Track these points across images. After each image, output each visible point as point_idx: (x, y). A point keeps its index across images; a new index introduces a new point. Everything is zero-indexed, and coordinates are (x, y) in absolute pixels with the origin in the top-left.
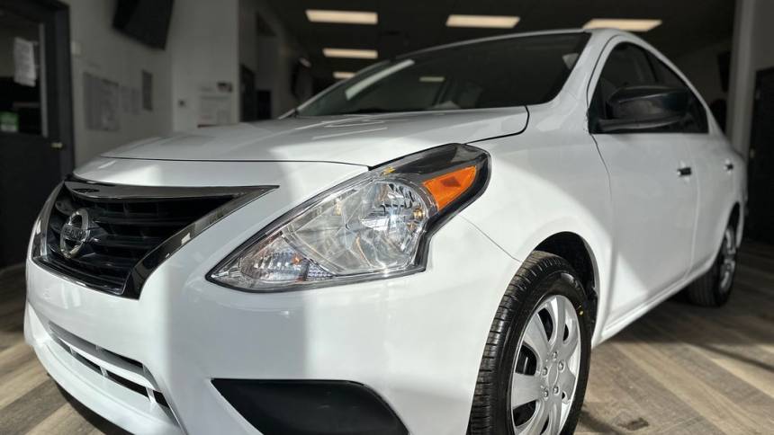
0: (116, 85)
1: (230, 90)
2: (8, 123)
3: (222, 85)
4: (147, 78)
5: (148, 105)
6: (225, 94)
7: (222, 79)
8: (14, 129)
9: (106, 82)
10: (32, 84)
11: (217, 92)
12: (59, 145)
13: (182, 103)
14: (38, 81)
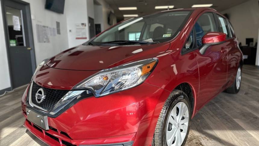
0: (48, 27)
1: (85, 26)
2: (13, 43)
3: (83, 24)
4: (58, 24)
5: (59, 32)
6: (84, 27)
7: (83, 23)
8: (15, 45)
9: (44, 27)
10: (19, 30)
11: (81, 27)
12: (30, 49)
13: (70, 31)
14: (21, 29)
